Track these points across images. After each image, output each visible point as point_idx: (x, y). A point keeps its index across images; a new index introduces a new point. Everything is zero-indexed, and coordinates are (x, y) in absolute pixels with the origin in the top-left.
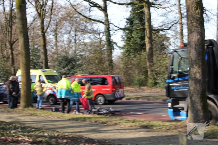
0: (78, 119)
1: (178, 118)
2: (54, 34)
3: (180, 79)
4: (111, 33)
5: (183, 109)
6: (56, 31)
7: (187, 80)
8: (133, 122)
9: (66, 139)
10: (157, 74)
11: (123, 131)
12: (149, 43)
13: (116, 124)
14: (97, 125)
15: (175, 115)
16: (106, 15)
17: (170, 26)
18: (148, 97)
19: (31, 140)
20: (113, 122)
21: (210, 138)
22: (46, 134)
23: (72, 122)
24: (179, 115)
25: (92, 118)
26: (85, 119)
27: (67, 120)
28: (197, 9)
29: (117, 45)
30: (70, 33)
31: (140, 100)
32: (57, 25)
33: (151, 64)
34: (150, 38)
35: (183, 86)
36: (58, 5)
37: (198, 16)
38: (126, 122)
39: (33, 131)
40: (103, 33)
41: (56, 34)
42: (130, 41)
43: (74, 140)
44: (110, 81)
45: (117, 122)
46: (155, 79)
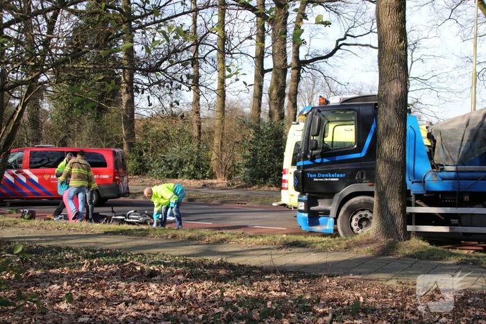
1: (317, 228)
3: (325, 160)
5: (327, 213)
24: (317, 224)
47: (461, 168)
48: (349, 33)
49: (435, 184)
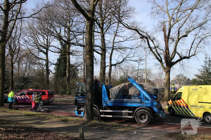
0: (29, 115)
1: (80, 115)
2: (18, 63)
3: (82, 97)
4: (49, 65)
5: (82, 111)
6: (19, 62)
7: (85, 97)
8: (58, 118)
9: (23, 128)
10: (71, 89)
11: (53, 123)
12: (68, 73)
13: (49, 119)
14: (39, 119)
15: (78, 114)
16: (47, 56)
17: (79, 64)
18: (66, 101)
19: (4, 129)
20: (48, 118)
21: (93, 127)
22: (13, 125)
23: (26, 117)
24: (80, 114)
25: (37, 114)
26: (33, 115)
27: (23, 116)
28: (90, 67)
29: (51, 72)
30: (27, 63)
31: (62, 103)
32: (19, 59)
33: (69, 84)
34: (69, 70)
35: (83, 100)
36: (21, 49)
37: (91, 70)
38: (54, 118)
39: (5, 124)
40: (45, 65)
41: (19, 64)
42: (58, 71)
43: (28, 129)
44: (47, 94)
45: (50, 117)
46: (70, 91)
47: (115, 99)
48: (127, 57)
49: (110, 104)
